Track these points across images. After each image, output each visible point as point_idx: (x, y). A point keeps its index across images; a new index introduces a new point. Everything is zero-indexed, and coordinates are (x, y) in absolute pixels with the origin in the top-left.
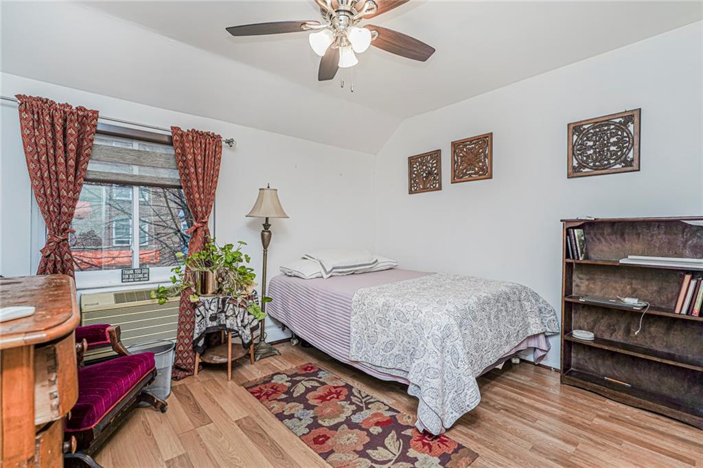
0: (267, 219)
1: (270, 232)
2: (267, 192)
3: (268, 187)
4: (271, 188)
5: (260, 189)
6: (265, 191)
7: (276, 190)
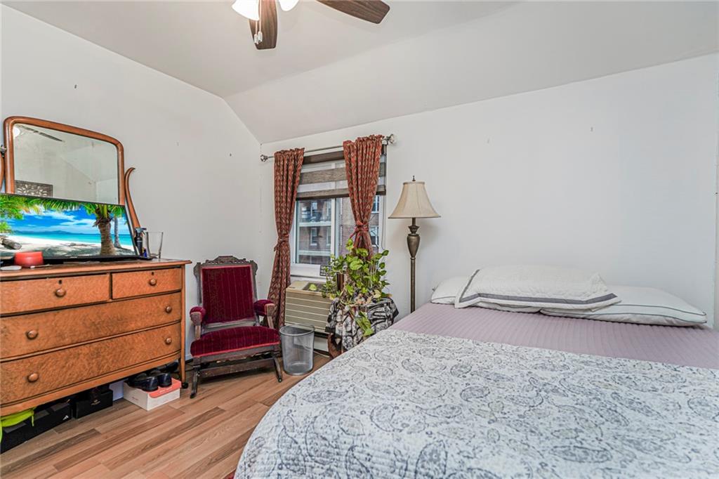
0: (414, 219)
1: (417, 235)
2: (411, 187)
3: (414, 180)
4: (417, 180)
5: (404, 184)
6: (410, 185)
7: (424, 183)
